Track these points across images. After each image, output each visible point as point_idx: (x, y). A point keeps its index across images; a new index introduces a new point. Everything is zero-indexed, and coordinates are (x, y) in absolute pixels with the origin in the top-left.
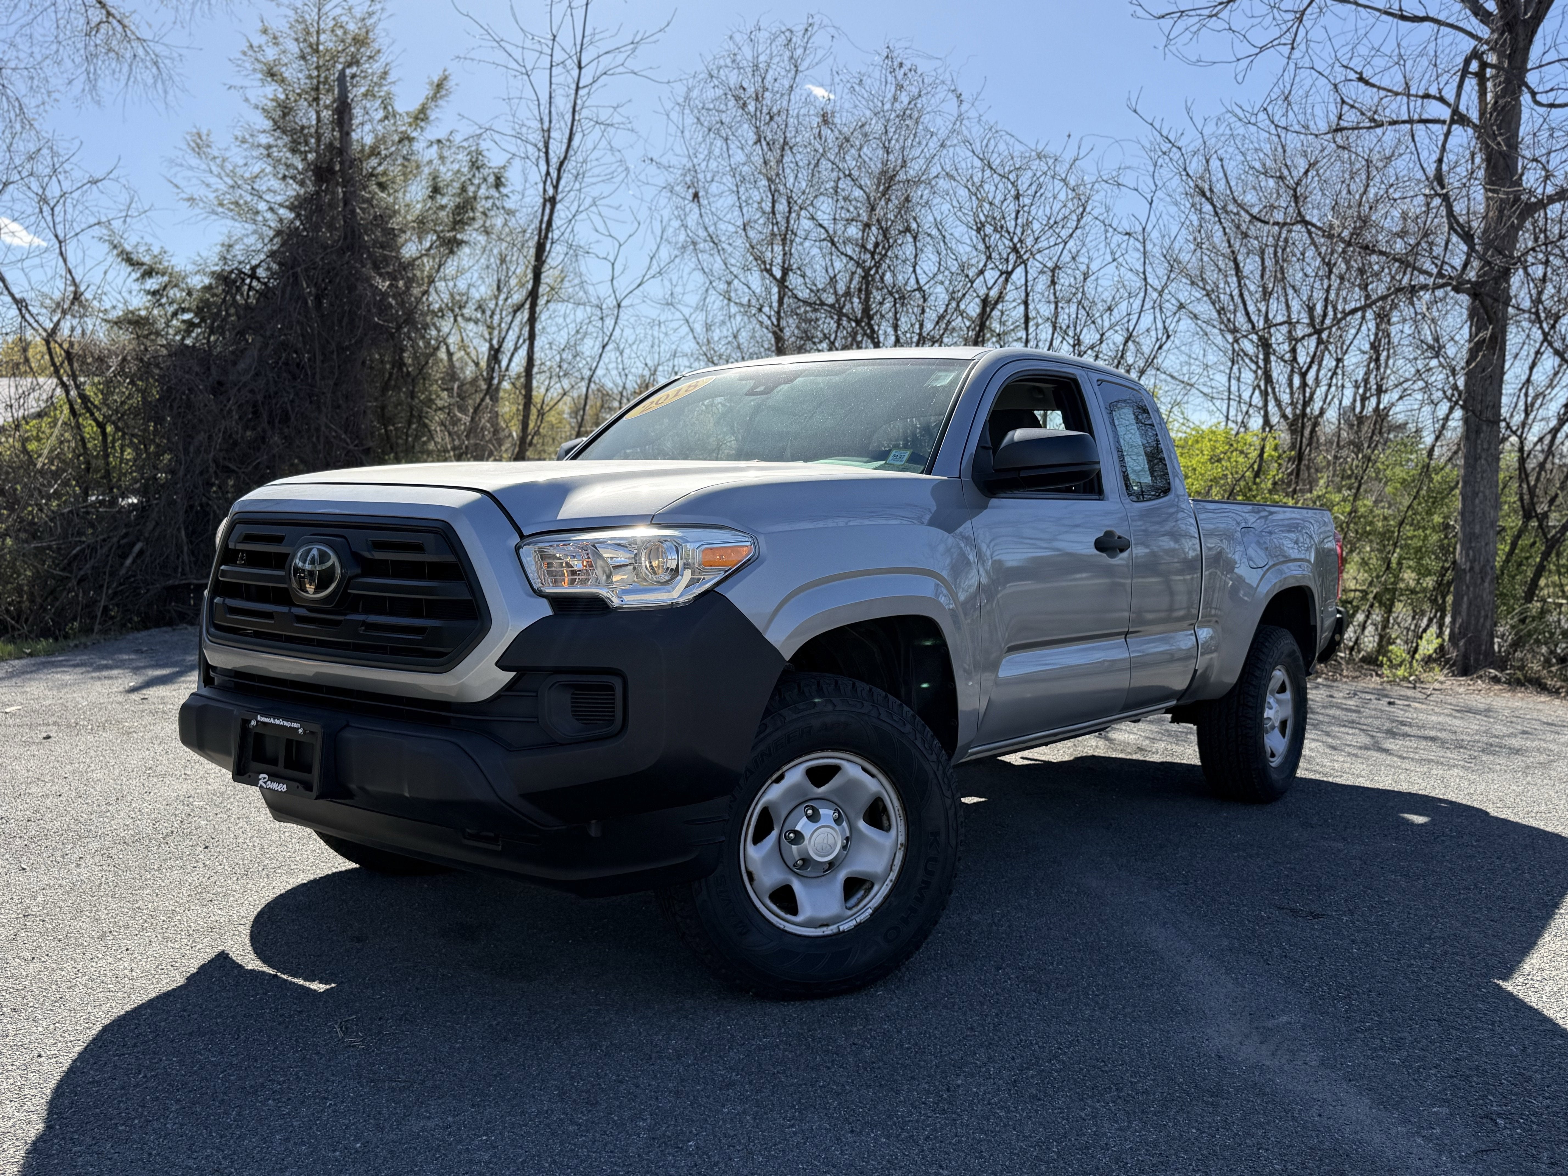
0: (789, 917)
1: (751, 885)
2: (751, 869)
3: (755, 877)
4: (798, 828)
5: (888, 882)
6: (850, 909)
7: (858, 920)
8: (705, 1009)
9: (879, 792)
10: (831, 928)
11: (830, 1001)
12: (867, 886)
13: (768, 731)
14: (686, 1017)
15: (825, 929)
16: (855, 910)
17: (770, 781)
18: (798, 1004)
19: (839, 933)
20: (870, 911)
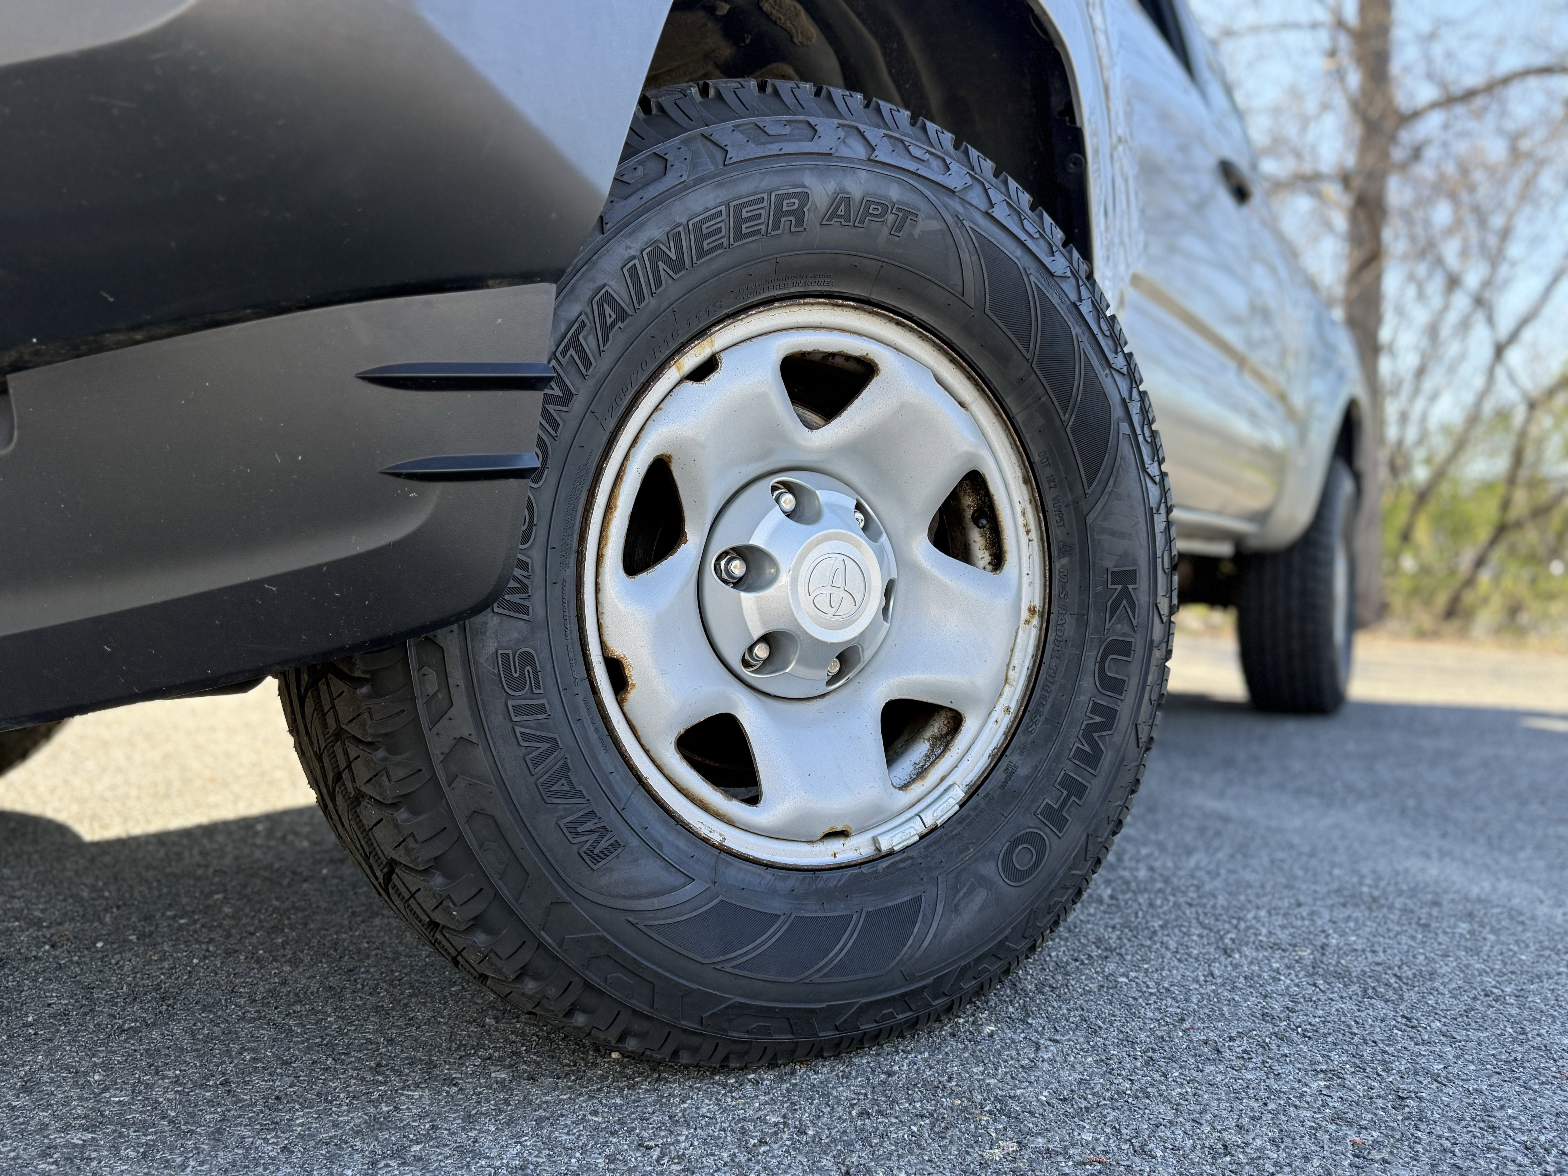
0: (735, 808)
1: (620, 703)
2: (617, 649)
3: (633, 674)
4: (757, 540)
5: (998, 713)
6: (904, 787)
7: (930, 819)
8: (469, 1119)
9: (972, 456)
10: (851, 842)
11: (864, 1061)
12: (937, 727)
13: (670, 180)
14: (399, 1153)
15: (835, 845)
16: (918, 789)
17: (671, 375)
18: (768, 1077)
19: (880, 856)
20: (959, 794)
